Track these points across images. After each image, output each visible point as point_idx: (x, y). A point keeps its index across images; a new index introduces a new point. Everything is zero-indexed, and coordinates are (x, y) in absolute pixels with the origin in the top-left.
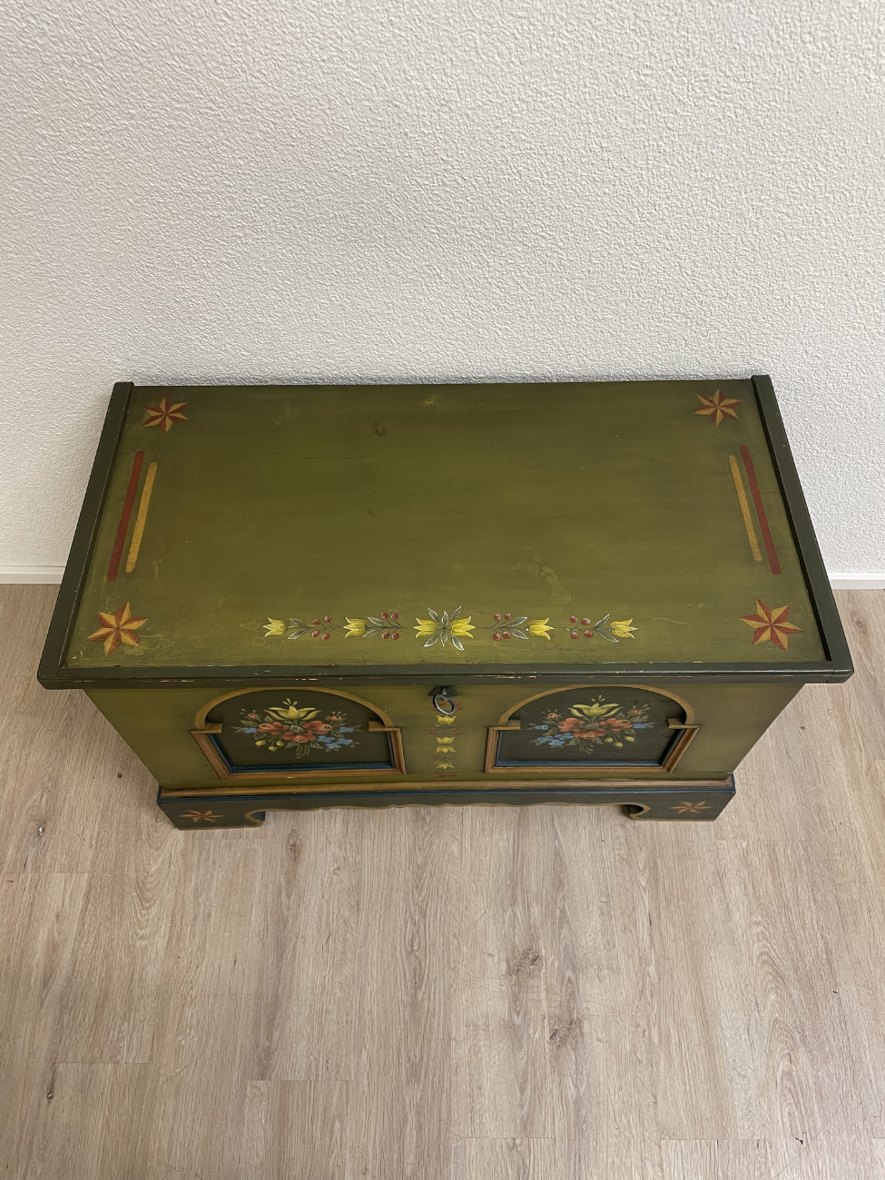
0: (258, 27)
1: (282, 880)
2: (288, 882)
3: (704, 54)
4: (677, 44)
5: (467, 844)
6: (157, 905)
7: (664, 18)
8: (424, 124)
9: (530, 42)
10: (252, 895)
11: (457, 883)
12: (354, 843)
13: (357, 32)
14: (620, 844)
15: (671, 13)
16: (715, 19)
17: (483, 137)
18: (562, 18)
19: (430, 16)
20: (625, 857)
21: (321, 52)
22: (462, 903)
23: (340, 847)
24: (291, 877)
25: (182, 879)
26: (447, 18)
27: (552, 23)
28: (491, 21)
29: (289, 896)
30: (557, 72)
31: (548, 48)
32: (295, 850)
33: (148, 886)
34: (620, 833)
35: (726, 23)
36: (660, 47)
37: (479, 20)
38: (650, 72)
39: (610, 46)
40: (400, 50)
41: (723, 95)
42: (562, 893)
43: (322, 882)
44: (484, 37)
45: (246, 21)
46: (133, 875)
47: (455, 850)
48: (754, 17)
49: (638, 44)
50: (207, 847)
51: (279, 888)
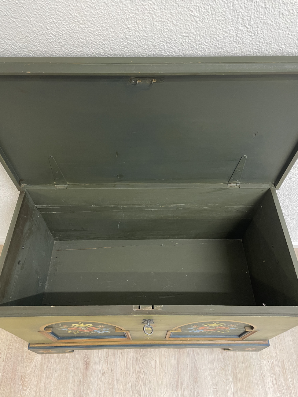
0: (67, 39)
1: (81, 377)
2: (83, 379)
4: (254, 48)
5: (158, 361)
6: (29, 388)
7: (249, 37)
9: (189, 47)
10: (69, 384)
11: (154, 380)
12: (111, 361)
13: (111, 42)
14: (221, 361)
15: (253, 35)
16: (272, 37)
18: (203, 36)
19: (144, 35)
20: (223, 368)
21: (95, 50)
22: (156, 389)
23: (105, 363)
24: (85, 376)
25: (40, 377)
26: (152, 36)
27: (199, 39)
28: (171, 38)
29: (84, 385)
31: (196, 49)
32: (86, 364)
33: (26, 380)
34: (221, 356)
35: (277, 39)
36: (247, 49)
37: (166, 37)
39: (225, 49)
42: (197, 385)
43: (98, 379)
44: (168, 44)
45: (61, 37)
46: (19, 374)
47: (153, 364)
49: (237, 48)
50: (50, 362)
51: (80, 381)
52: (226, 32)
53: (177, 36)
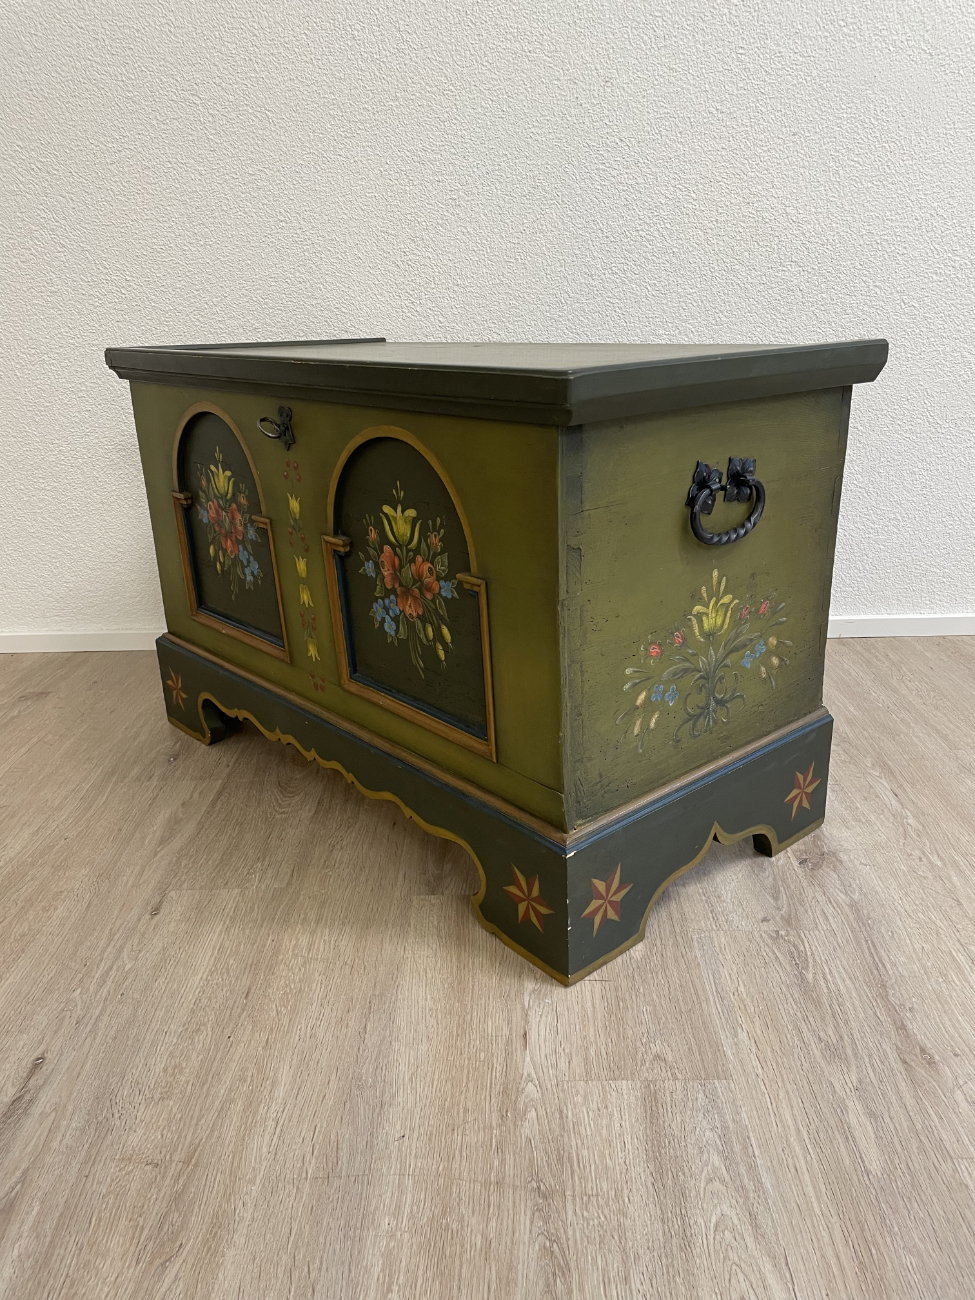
3: (777, 37)
6: (301, 795)
8: (594, 97)
15: (752, 10)
17: (634, 105)
18: (683, 16)
19: (599, 18)
25: (331, 781)
27: (677, 19)
28: (638, 20)
30: (683, 54)
31: (675, 37)
33: (292, 786)
38: (743, 52)
40: (580, 42)
41: (794, 67)
44: (634, 31)
46: (273, 780)
48: (805, 10)
49: (734, 32)
52: (714, 8)
53: (645, 16)
